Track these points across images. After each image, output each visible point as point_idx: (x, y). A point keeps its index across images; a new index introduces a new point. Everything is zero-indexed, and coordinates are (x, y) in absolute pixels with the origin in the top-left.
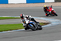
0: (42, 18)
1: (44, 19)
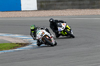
0: (17, 35)
1: (20, 37)
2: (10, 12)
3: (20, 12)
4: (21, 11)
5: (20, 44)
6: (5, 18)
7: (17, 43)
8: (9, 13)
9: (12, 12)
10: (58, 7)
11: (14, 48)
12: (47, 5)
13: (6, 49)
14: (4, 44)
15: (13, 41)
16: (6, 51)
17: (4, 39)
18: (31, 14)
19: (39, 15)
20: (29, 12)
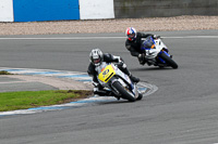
0: (70, 74)
1: (77, 78)
2: (55, 24)
3: (78, 23)
4: (79, 20)
5: (76, 92)
6: (43, 35)
7: (70, 91)
8: (52, 24)
9: (59, 23)
10: (161, 11)
11: (65, 100)
12: (135, 8)
13: (46, 103)
14: (42, 93)
15: (63, 86)
16: (46, 108)
17: (44, 81)
18: (102, 27)
19: (118, 29)
20: (97, 23)
